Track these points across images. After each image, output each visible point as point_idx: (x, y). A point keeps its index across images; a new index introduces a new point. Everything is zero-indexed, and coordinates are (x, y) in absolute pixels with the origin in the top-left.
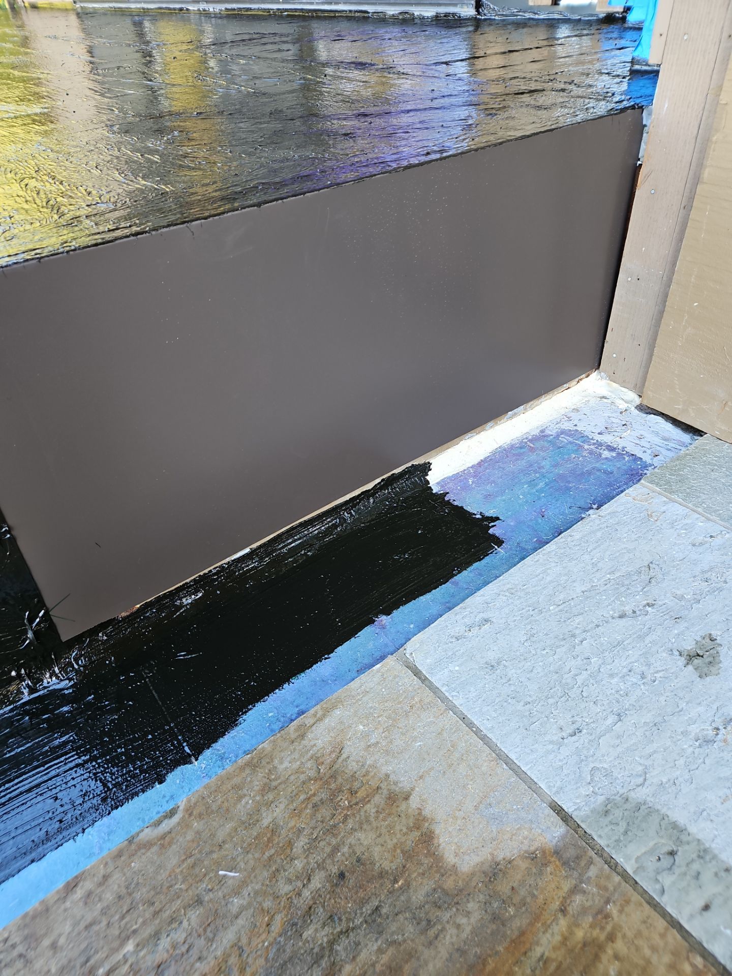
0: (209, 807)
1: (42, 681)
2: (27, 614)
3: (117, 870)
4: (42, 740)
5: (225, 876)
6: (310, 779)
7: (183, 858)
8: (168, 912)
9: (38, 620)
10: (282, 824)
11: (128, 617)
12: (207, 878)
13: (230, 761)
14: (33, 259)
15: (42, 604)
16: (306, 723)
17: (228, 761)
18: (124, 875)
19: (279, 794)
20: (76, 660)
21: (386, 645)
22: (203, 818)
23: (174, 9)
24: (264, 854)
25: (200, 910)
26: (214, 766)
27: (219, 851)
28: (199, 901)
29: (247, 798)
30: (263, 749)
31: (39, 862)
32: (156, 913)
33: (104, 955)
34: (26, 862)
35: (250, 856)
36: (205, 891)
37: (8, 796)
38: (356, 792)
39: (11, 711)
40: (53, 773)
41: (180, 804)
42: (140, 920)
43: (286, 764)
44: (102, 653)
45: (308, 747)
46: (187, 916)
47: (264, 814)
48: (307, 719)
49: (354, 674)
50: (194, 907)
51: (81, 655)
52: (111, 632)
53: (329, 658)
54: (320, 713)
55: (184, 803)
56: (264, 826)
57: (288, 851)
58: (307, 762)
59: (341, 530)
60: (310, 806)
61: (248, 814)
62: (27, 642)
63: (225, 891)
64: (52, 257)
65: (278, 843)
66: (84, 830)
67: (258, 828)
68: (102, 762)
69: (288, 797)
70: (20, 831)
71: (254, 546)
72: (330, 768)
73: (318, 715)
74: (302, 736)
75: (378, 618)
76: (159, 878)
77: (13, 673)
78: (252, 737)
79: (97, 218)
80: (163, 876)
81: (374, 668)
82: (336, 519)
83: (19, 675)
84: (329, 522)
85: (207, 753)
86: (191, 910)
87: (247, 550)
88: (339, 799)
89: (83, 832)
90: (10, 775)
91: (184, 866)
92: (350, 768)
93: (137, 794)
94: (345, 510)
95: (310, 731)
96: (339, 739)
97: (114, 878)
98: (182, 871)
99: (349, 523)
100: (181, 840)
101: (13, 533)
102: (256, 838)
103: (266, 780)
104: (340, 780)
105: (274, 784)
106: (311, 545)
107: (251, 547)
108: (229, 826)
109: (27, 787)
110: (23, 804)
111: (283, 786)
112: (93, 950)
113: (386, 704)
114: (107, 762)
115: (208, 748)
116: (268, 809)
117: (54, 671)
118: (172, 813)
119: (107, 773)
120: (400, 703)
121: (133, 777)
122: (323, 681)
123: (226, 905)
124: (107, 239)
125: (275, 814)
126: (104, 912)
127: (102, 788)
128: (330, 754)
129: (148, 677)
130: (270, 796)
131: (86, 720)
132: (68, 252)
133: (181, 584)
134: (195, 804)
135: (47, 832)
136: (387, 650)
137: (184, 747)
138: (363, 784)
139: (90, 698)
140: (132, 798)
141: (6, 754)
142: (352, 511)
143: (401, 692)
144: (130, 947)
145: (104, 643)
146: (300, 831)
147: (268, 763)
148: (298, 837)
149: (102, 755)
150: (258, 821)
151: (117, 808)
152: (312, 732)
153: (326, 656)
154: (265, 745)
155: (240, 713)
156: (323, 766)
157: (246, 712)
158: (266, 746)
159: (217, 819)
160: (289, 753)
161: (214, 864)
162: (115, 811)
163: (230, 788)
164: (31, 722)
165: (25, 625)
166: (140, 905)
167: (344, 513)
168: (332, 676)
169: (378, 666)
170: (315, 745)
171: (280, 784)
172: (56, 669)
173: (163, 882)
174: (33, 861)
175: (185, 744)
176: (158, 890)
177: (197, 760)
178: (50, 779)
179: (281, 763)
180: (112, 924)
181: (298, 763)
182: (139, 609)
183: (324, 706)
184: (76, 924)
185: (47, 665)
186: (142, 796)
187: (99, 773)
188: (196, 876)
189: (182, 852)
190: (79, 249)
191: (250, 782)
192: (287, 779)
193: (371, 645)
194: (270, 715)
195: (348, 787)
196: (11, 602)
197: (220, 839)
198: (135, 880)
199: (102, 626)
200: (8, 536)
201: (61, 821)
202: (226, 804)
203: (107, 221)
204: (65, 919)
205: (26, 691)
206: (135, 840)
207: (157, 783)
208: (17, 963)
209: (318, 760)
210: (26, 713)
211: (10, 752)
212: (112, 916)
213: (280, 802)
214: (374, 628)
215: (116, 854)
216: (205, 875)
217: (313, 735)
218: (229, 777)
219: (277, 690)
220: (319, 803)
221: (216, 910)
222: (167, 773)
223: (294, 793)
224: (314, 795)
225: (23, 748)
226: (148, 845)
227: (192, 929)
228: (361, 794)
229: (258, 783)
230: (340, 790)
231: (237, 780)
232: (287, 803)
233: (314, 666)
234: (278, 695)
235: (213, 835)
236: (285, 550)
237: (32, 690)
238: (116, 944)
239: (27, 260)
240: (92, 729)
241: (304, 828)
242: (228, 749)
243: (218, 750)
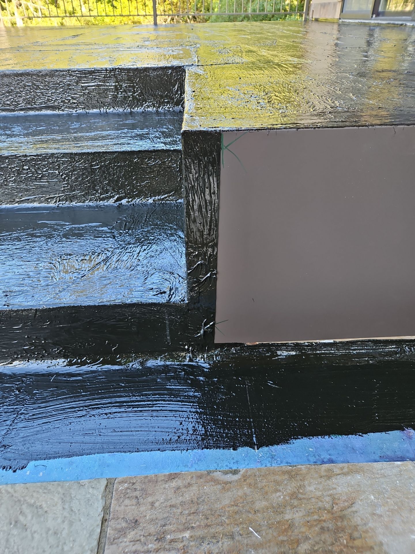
0: (256, 483)
1: (197, 358)
2: (205, 320)
3: (196, 484)
4: (186, 389)
5: (252, 532)
6: (325, 509)
7: (233, 503)
8: (213, 530)
9: (209, 326)
10: (297, 525)
11: (250, 346)
12: (241, 526)
13: (276, 462)
14: (294, 128)
15: (213, 319)
16: (334, 470)
17: (275, 461)
18: (199, 490)
19: (301, 505)
20: (217, 355)
21: (408, 451)
22: (251, 488)
23: (397, 24)
24: (280, 536)
25: (230, 543)
26: (266, 459)
27: (253, 514)
28: (232, 537)
29: (280, 494)
30: (301, 469)
31: (161, 452)
32: (207, 526)
33: (173, 529)
34: (155, 448)
35: (271, 531)
36: (237, 533)
37: (161, 408)
38: (354, 539)
39: (178, 365)
40: (184, 409)
41: (241, 470)
42: (198, 523)
43: (312, 488)
44: (230, 359)
45: (330, 487)
46: (223, 540)
47: (288, 511)
48: (336, 468)
49: (378, 458)
50: (228, 538)
51: (220, 355)
52: (239, 350)
53: (362, 436)
54: (346, 470)
55: (243, 471)
56: (285, 518)
57: (295, 546)
58: (326, 496)
59: (399, 357)
60: (319, 526)
61: (278, 504)
62: (199, 335)
63: (249, 542)
64: (305, 129)
65: (291, 536)
66: (188, 450)
67: (282, 517)
68: (209, 418)
69: (307, 511)
70: (159, 430)
71: (338, 340)
72: (341, 511)
73: (344, 471)
74: (329, 477)
75: (408, 429)
76: (216, 506)
77: (186, 347)
78: (295, 456)
79: (336, 114)
80: (219, 506)
81: (395, 462)
82: (398, 348)
83: (188, 349)
84: (392, 348)
85: (265, 449)
86: (226, 539)
87: (332, 341)
88: (341, 535)
89: (187, 451)
90: (166, 398)
91: (231, 509)
92: (355, 520)
93: (220, 448)
94: (408, 345)
95: (335, 477)
96: (353, 495)
97: (194, 488)
98: (229, 511)
99: (406, 355)
100: (235, 491)
101: (217, 275)
102: (278, 522)
103: (295, 490)
104: (345, 523)
105: (300, 496)
106: (374, 357)
107: (335, 340)
108: (264, 503)
109: (171, 409)
110: (166, 416)
111: (305, 501)
112: (169, 521)
113: (397, 493)
114: (211, 420)
115: (267, 446)
116: (291, 510)
117: (204, 356)
118: (235, 472)
119: (209, 426)
120: (408, 498)
121: (222, 437)
122: (353, 449)
123: (247, 551)
124: (340, 125)
125: (295, 516)
126: (182, 504)
127: (204, 432)
128: (344, 502)
129: (248, 385)
130: (295, 502)
131: (209, 391)
132: (315, 128)
133: (285, 342)
134: (250, 476)
135: (171, 438)
136: (408, 455)
137: (253, 437)
138: (361, 537)
139: (215, 379)
140: (217, 448)
141: (168, 386)
142: (412, 348)
143: (411, 491)
144: (187, 534)
145: (233, 354)
146: (307, 538)
147: (301, 480)
148: (304, 541)
149: (210, 415)
150: (282, 512)
151: (207, 448)
152: (336, 479)
153: (360, 434)
154: (303, 467)
155: (292, 437)
156: (337, 506)
157: (296, 439)
158: (303, 469)
159: (259, 494)
160: (317, 483)
161: (248, 520)
162: (206, 449)
163: (273, 480)
164: (184, 376)
165: (202, 326)
166: (201, 514)
167: (406, 347)
168: (360, 449)
169: (399, 463)
170: (335, 488)
171: (304, 499)
172: (205, 355)
173: (217, 510)
174: (159, 450)
175: (254, 436)
176: (213, 513)
177: (258, 449)
178: (182, 411)
179: (309, 486)
180: (183, 514)
181: (320, 493)
182: (257, 345)
183: (350, 467)
184: (166, 500)
185: (202, 350)
186: (221, 451)
187: (205, 423)
188: (236, 520)
189: (233, 499)
190: (322, 128)
191: (286, 485)
192: (310, 498)
193: (396, 445)
194: (311, 449)
195: (350, 531)
196: (201, 311)
197: (257, 508)
198: (203, 497)
199: (235, 345)
200: (215, 276)
201: (179, 438)
202: (267, 488)
203: (341, 117)
204: (163, 493)
205: (188, 359)
206: (211, 474)
207: (232, 448)
208: (134, 500)
209: (334, 500)
210: (184, 370)
211: (170, 385)
212: (185, 510)
213: (300, 511)
214: (402, 434)
215: (199, 475)
216: (241, 523)
217: (336, 481)
218: (274, 473)
219: (320, 437)
220: (326, 529)
221: (240, 550)
222: (239, 446)
223: (311, 511)
224: (324, 521)
225: (176, 387)
226: (217, 482)
227: (223, 550)
228: (357, 543)
229: (290, 489)
230: (343, 530)
231: (278, 478)
232: (304, 514)
233: (350, 436)
234: (319, 440)
235: (253, 502)
236: (355, 352)
237: (191, 360)
238: (181, 527)
239: (291, 128)
240: (210, 397)
241: (310, 538)
242: (278, 454)
243: (272, 451)
